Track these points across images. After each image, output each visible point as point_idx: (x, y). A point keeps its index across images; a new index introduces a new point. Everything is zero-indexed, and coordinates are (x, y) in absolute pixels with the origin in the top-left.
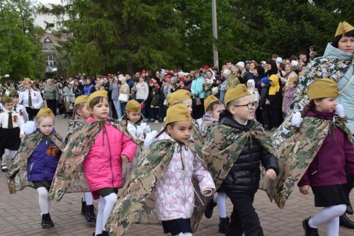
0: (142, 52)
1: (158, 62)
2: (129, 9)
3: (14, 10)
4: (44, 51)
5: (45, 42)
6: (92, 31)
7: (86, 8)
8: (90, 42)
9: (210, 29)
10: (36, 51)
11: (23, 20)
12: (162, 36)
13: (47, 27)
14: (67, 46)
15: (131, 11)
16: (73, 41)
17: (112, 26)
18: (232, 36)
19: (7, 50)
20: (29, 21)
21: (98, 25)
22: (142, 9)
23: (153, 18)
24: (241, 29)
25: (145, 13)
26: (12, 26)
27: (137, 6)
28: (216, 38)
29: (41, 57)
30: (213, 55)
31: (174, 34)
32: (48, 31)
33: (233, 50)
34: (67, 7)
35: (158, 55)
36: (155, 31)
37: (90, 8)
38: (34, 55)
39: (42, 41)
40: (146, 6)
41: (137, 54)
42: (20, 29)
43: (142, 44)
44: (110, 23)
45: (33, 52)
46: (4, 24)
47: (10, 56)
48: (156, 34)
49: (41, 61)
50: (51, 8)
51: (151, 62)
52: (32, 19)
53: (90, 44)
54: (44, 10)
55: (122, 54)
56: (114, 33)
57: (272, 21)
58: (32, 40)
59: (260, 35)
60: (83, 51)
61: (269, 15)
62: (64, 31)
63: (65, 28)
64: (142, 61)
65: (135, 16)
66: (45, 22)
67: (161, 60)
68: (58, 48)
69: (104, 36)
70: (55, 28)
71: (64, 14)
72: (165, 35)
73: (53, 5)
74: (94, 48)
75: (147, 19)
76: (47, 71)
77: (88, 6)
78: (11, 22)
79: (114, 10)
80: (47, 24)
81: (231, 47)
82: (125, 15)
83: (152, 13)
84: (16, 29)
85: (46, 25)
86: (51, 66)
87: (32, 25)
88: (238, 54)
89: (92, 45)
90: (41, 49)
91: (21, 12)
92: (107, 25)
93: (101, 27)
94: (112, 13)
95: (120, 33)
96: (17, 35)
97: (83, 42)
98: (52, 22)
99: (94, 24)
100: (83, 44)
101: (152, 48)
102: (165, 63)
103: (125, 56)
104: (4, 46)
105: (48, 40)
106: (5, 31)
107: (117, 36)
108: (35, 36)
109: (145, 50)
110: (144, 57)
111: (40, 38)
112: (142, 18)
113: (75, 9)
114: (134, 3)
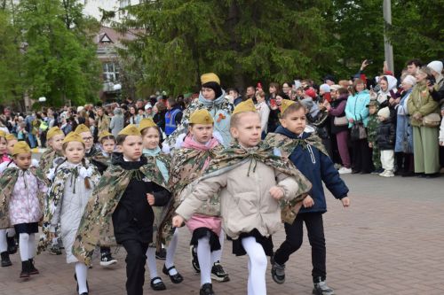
0: (259, 53)
1: (287, 69)
4: (100, 57)
5: (102, 42)
6: (175, 23)
8: (172, 39)
10: (87, 57)
11: (66, 7)
12: (293, 24)
13: (104, 18)
14: (135, 48)
16: (144, 39)
17: (208, 13)
18: (419, 17)
19: (42, 57)
20: (75, 9)
21: (185, 12)
26: (48, 18)
28: (389, 22)
29: (95, 67)
30: (384, 52)
31: (312, 19)
32: (106, 24)
33: (419, 41)
35: (286, 57)
36: (279, 15)
38: (84, 65)
39: (97, 40)
41: (250, 58)
42: (60, 22)
43: (259, 40)
44: (206, 7)
45: (82, 59)
46: (37, 15)
47: (47, 67)
48: (282, 21)
49: (95, 74)
51: (274, 69)
52: (80, 5)
53: (172, 43)
55: (225, 58)
56: (211, 23)
58: (80, 40)
60: (160, 55)
62: (132, 23)
63: (133, 18)
64: (259, 68)
66: (101, 10)
67: (291, 66)
68: (121, 52)
69: (197, 29)
70: (118, 19)
72: (298, 22)
74: (178, 50)
76: (105, 89)
78: (47, 12)
80: (104, 12)
81: (415, 36)
84: (56, 23)
85: (102, 14)
86: (112, 80)
87: (80, 15)
88: (427, 47)
89: (175, 44)
90: (94, 54)
92: (200, 11)
93: (190, 13)
95: (223, 22)
96: (57, 33)
97: (160, 40)
98: (112, 10)
99: (178, 11)
100: (160, 44)
101: (275, 45)
103: (231, 61)
104: (38, 51)
105: (106, 39)
106: (37, 27)
107: (218, 27)
108: (85, 33)
109: (263, 49)
110: (263, 62)
111: (93, 36)
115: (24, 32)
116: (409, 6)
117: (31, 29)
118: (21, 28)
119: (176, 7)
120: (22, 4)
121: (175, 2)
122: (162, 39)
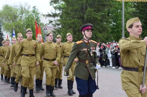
1: (100, 38)
2: (88, 14)
3: (33, 16)
6: (70, 24)
9: (120, 24)
12: (102, 27)
14: (58, 31)
15: (89, 15)
16: (60, 29)
17: (79, 22)
22: (94, 14)
23: (99, 18)
25: (96, 16)
27: (91, 13)
31: (108, 26)
34: (59, 14)
35: (100, 35)
37: (70, 14)
40: (96, 13)
44: (79, 21)
46: (29, 22)
50: (52, 14)
53: (69, 30)
54: (49, 15)
63: (58, 23)
65: (91, 18)
67: (102, 37)
69: (76, 27)
70: (54, 23)
71: (57, 17)
74: (71, 32)
75: (96, 19)
77: (69, 13)
80: (50, 21)
82: (85, 16)
83: (98, 16)
84: (33, 24)
90: (43, 32)
91: (36, 17)
92: (77, 22)
94: (80, 16)
96: (34, 26)
98: (52, 20)
99: (72, 21)
102: (103, 39)
105: (45, 29)
106: (29, 25)
109: (94, 33)
110: (94, 36)
111: (42, 28)
112: (94, 18)
113: (62, 14)
114: (90, 11)
115: (25, 26)
117: (27, 25)
118: (25, 25)
119: (71, 20)
120: (25, 19)
121: (71, 19)
122: (67, 29)
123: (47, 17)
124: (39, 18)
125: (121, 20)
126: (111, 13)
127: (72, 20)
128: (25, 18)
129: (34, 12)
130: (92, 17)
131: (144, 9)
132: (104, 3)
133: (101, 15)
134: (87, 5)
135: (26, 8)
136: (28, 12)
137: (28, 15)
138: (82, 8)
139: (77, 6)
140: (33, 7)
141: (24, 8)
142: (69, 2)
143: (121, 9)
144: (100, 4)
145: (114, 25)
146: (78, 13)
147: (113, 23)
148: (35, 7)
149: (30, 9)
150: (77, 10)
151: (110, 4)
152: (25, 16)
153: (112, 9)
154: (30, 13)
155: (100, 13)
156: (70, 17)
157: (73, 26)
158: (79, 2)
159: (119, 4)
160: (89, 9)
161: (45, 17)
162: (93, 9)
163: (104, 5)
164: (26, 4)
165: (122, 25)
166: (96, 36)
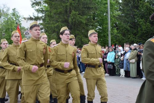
2: (72, 17)
3: (13, 20)
6: (54, 28)
7: (52, 17)
9: (107, 28)
12: (87, 31)
15: (74, 18)
19: (9, 37)
21: (57, 26)
22: (79, 18)
23: (84, 22)
24: (126, 28)
25: (80, 19)
26: (12, 27)
27: (76, 16)
33: (122, 38)
34: (41, 17)
35: (86, 40)
40: (80, 16)
42: (15, 28)
46: (8, 26)
47: (10, 40)
50: (34, 18)
52: (21, 24)
53: (53, 34)
54: (31, 19)
57: (143, 24)
59: (135, 31)
61: (141, 21)
65: (75, 21)
71: (40, 20)
72: (89, 30)
73: (34, 16)
75: (81, 22)
78: (11, 25)
79: (65, 18)
82: (70, 20)
83: (83, 19)
87: (21, 26)
89: (54, 35)
91: (16, 20)
92: (61, 26)
93: (59, 26)
94: (63, 20)
101: (83, 36)
104: (8, 36)
105: (27, 33)
106: (8, 29)
108: (21, 31)
110: (79, 41)
111: (24, 32)
112: (79, 22)
113: (45, 18)
114: (75, 14)
116: (114, 29)
117: (6, 30)
118: (3, 29)
119: (54, 24)
120: (4, 23)
121: (54, 22)
122: (50, 33)
123: (28, 21)
124: (20, 22)
125: (107, 24)
126: (96, 16)
127: (56, 23)
128: (4, 21)
129: (14, 15)
130: (77, 20)
131: (129, 13)
132: (89, 6)
133: (86, 19)
134: (72, 8)
135: (5, 10)
136: (7, 15)
137: (7, 18)
138: (66, 11)
139: (61, 9)
140: (13, 10)
141: (3, 10)
142: (52, 4)
143: (107, 13)
144: (85, 7)
145: (100, 29)
146: (61, 16)
147: (99, 27)
148: (15, 9)
149: (9, 12)
150: (60, 13)
151: (95, 7)
152: (3, 19)
153: (98, 12)
154: (9, 16)
155: (85, 17)
156: (53, 21)
157: (57, 30)
158: (63, 4)
159: (104, 8)
160: (73, 12)
161: (26, 21)
162: (77, 13)
163: (89, 8)
164: (4, 5)
165: (108, 29)
166: (82, 41)
